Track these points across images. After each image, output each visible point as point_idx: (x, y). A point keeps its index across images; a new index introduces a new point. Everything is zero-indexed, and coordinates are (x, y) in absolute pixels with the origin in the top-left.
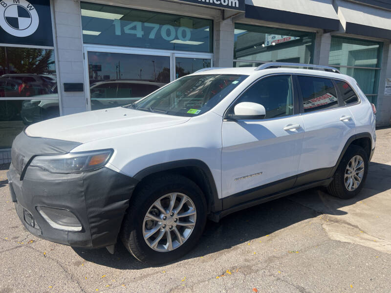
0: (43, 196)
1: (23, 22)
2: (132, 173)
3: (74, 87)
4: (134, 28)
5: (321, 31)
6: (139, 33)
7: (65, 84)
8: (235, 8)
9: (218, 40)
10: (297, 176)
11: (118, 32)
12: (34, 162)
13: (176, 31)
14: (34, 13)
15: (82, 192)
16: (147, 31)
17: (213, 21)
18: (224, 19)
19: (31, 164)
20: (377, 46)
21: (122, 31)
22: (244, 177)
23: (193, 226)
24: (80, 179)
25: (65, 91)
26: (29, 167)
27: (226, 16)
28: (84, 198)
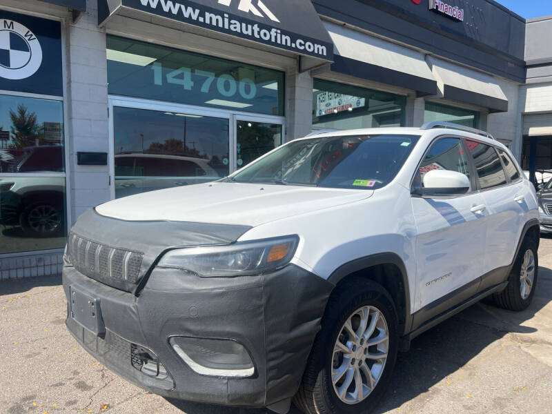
0: (189, 319)
1: (16, 57)
2: (325, 274)
3: (92, 159)
4: (181, 77)
5: (414, 94)
6: (188, 84)
7: (79, 154)
8: (322, 56)
9: (293, 99)
10: (481, 278)
11: (158, 81)
12: (165, 261)
13: (238, 85)
14: (35, 45)
15: (260, 306)
16: (198, 82)
17: (284, 73)
18: (300, 71)
19: (159, 264)
20: (472, 117)
21: (164, 79)
22: (436, 280)
23: (384, 358)
24: (258, 285)
25: (79, 164)
26: (156, 270)
27: (303, 68)
28: (262, 317)
